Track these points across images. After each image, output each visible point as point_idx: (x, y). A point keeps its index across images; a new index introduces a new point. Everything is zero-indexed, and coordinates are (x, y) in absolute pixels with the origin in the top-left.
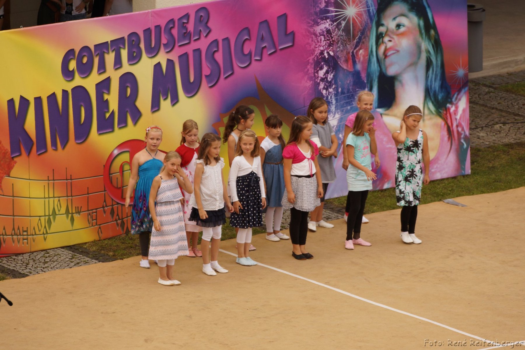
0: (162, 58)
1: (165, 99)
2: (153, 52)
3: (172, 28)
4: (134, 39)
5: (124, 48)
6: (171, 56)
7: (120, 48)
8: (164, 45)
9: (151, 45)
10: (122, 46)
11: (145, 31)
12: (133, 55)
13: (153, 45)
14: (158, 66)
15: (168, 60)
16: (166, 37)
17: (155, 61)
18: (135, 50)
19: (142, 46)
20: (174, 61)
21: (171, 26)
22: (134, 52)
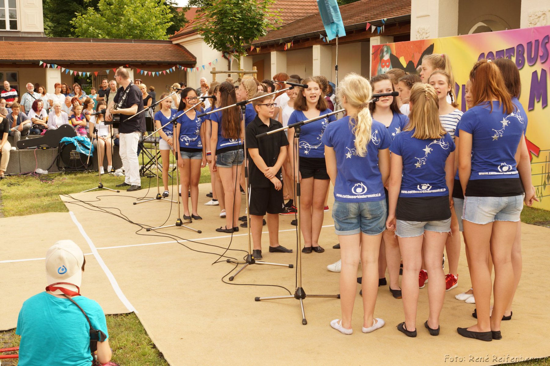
0: (538, 67)
1: (538, 102)
2: (533, 61)
3: (547, 43)
4: (520, 49)
5: (514, 56)
6: (545, 67)
7: (511, 55)
8: (541, 56)
9: (531, 56)
10: (512, 54)
11: (528, 43)
12: (519, 62)
13: (533, 56)
14: (535, 73)
15: (543, 70)
16: (543, 50)
17: (533, 69)
18: (520, 58)
19: (525, 55)
20: (547, 71)
21: (547, 41)
22: (520, 60)
